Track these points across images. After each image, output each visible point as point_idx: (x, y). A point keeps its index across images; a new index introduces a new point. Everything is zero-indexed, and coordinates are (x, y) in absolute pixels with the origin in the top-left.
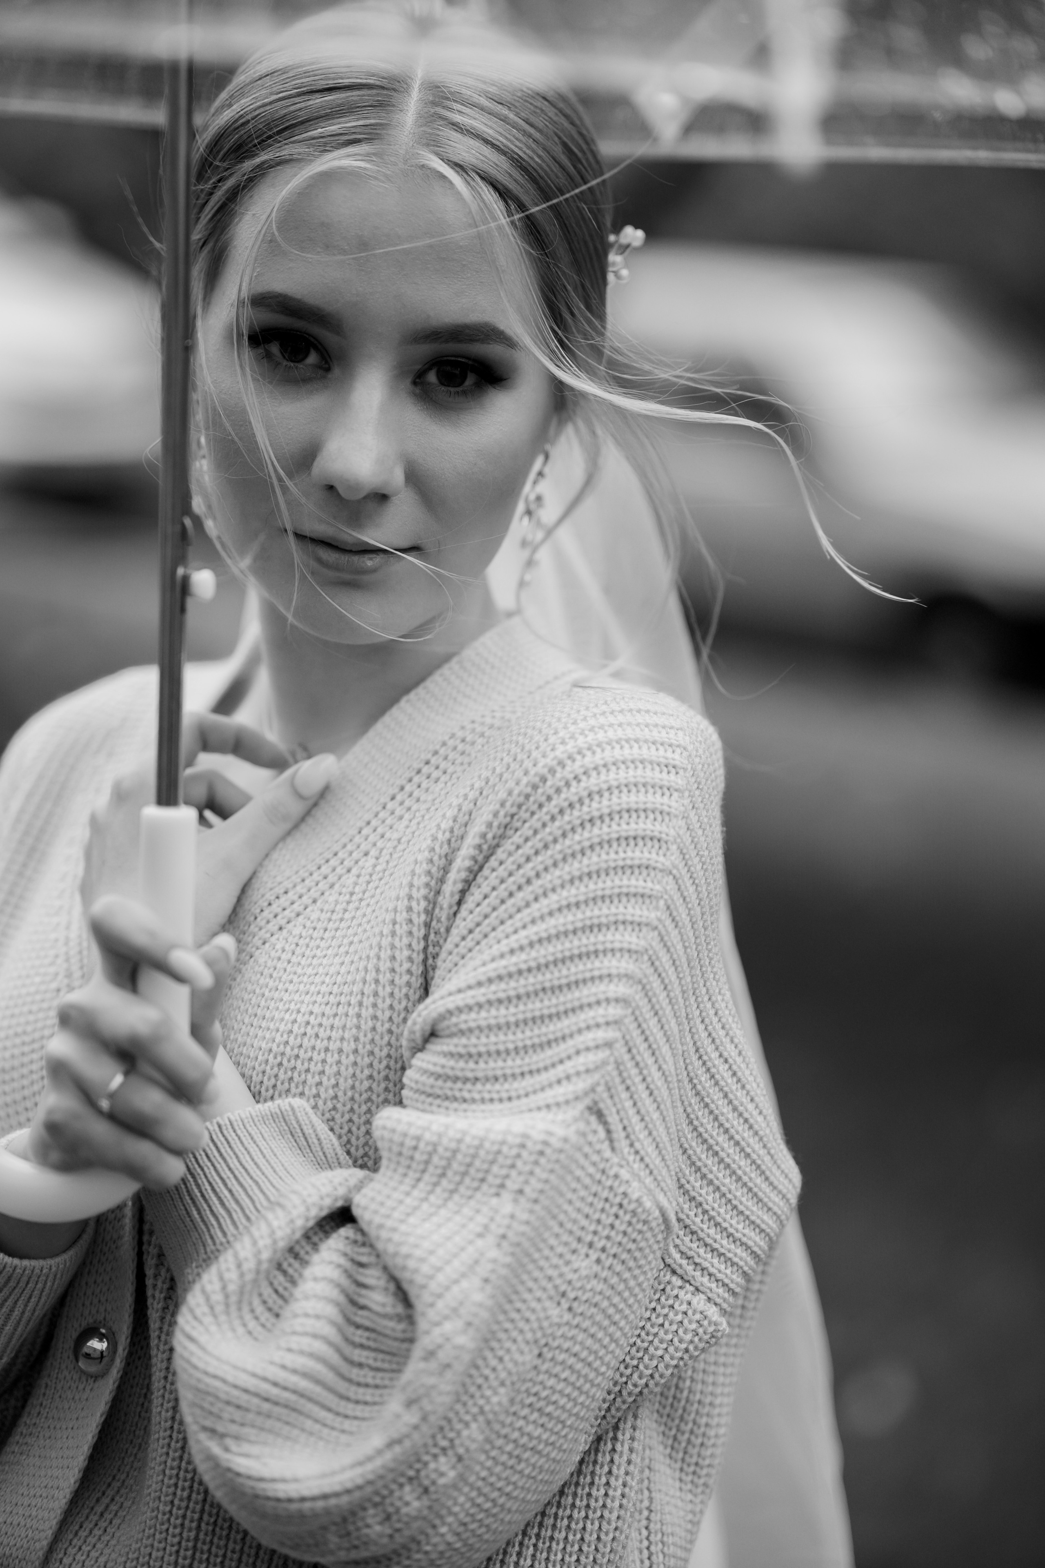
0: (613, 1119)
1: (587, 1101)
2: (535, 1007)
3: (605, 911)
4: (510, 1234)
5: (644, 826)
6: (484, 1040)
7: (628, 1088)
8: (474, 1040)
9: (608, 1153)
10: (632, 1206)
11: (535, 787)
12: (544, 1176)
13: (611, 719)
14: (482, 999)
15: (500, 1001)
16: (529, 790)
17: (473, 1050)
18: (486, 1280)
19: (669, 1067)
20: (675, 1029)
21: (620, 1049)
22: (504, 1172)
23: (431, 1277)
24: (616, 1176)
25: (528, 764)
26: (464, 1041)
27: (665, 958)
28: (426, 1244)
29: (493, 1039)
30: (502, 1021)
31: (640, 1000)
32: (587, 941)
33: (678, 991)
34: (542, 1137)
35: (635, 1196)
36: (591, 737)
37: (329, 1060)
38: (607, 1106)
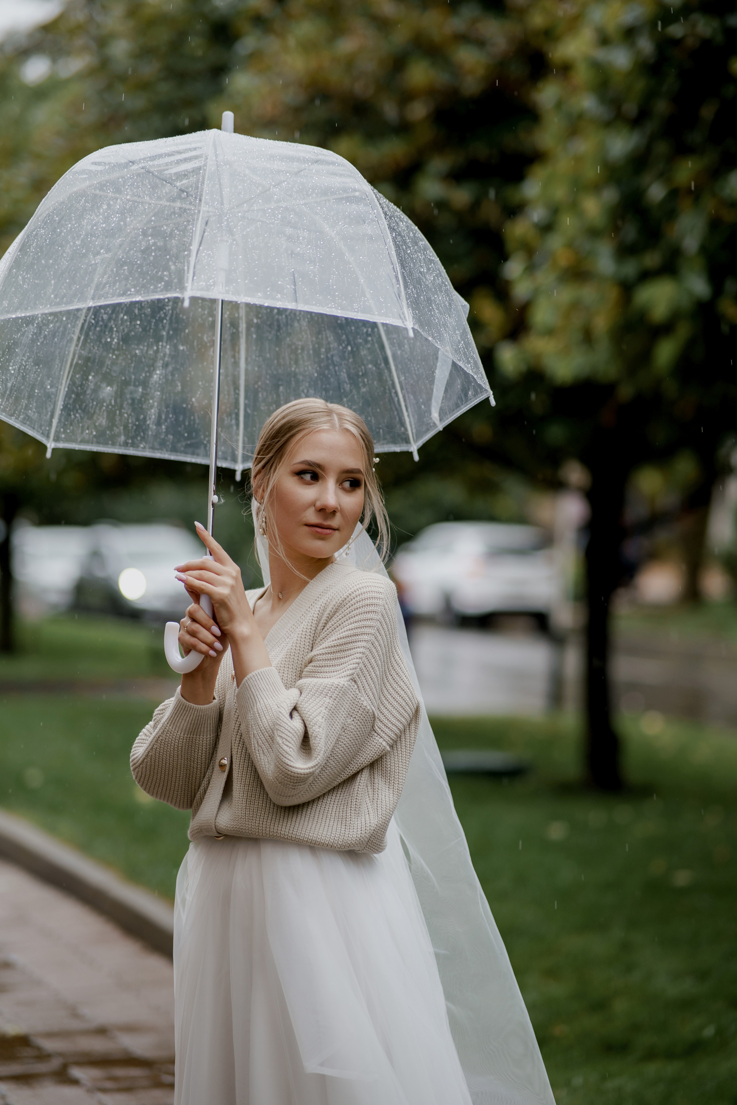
0: (359, 683)
1: (350, 677)
2: (338, 655)
3: (359, 631)
4: (328, 707)
5: (372, 608)
6: (324, 662)
7: (365, 677)
8: (321, 662)
9: (358, 692)
10: (364, 708)
11: (343, 601)
12: (338, 693)
13: (363, 581)
14: (324, 652)
15: (329, 653)
16: (342, 602)
17: (321, 665)
18: (323, 717)
19: (378, 673)
20: (380, 664)
21: (361, 665)
22: (327, 691)
23: (313, 733)
24: (360, 699)
25: (342, 595)
26: (319, 663)
27: (377, 643)
28: (307, 709)
29: (326, 662)
30: (329, 658)
31: (367, 653)
32: (354, 638)
33: (381, 653)
34: (337, 683)
35: (365, 705)
36: (358, 586)
37: (285, 670)
38: (357, 679)
